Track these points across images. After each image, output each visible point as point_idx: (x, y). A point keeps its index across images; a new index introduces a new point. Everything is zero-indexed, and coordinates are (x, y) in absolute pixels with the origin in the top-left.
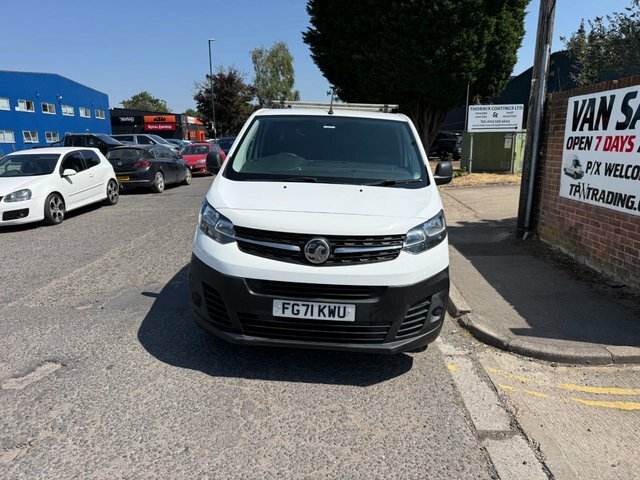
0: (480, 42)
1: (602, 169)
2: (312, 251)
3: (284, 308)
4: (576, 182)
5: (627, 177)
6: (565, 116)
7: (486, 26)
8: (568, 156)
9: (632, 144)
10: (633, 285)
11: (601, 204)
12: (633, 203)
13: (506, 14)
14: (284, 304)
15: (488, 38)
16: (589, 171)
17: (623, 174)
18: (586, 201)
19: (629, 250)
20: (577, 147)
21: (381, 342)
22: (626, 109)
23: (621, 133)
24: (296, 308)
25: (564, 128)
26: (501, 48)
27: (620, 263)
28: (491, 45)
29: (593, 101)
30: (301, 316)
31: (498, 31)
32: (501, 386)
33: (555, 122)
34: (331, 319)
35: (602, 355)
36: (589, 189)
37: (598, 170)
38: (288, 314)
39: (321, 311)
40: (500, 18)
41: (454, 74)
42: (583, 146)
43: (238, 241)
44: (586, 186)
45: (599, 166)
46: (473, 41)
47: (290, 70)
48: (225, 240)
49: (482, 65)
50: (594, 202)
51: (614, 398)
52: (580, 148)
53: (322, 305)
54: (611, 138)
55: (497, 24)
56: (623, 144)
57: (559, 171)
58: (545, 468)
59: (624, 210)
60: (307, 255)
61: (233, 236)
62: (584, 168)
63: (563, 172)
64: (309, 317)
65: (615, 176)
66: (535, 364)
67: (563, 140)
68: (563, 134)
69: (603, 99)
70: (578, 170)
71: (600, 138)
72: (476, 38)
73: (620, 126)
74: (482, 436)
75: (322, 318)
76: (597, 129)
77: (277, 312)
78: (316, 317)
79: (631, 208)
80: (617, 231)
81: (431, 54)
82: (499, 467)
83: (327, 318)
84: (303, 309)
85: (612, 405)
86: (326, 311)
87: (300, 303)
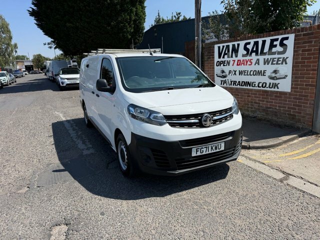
0: (130, 19)
1: (237, 73)
2: (206, 121)
3: (197, 151)
4: (224, 79)
5: (251, 75)
6: (214, 52)
7: (131, 11)
8: (217, 70)
9: (251, 63)
10: (259, 116)
11: (238, 86)
12: (255, 85)
13: (138, 7)
14: (197, 149)
15: (133, 18)
16: (230, 74)
17: (249, 74)
18: (230, 86)
19: (256, 103)
20: (222, 65)
21: (232, 156)
22: (246, 49)
23: (245, 58)
24: (202, 150)
25: (214, 58)
26: (139, 22)
27: (252, 108)
28: (135, 21)
29: (228, 46)
30: (204, 153)
31: (137, 14)
32: (265, 162)
33: (207, 55)
34: (216, 151)
35: (281, 141)
36: (232, 82)
37: (235, 73)
38: (199, 154)
39: (212, 148)
40: (137, 8)
41: (121, 34)
42: (225, 64)
43: (168, 123)
44: (229, 81)
45: (235, 72)
46: (127, 18)
47: (9, 31)
48: (161, 124)
49: (132, 30)
50: (235, 86)
51: (298, 154)
52: (224, 65)
53: (212, 145)
54: (240, 61)
55: (136, 12)
56: (247, 62)
57: (214, 76)
58: (311, 183)
59: (251, 88)
60: (204, 123)
61: (165, 121)
62: (227, 73)
63: (216, 76)
64: (207, 153)
65: (244, 75)
66: (263, 151)
67: (214, 63)
68: (214, 60)
69: (234, 45)
70: (224, 74)
71: (234, 61)
72: (128, 17)
73: (243, 56)
74: (281, 181)
75: (213, 152)
76: (232, 57)
77: (194, 154)
78: (210, 152)
79: (254, 86)
80: (249, 96)
81: (109, 25)
82: (300, 188)
83: (214, 151)
84: (205, 150)
85: (300, 157)
86: (214, 148)
87: (203, 147)
